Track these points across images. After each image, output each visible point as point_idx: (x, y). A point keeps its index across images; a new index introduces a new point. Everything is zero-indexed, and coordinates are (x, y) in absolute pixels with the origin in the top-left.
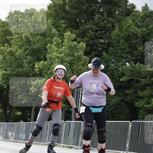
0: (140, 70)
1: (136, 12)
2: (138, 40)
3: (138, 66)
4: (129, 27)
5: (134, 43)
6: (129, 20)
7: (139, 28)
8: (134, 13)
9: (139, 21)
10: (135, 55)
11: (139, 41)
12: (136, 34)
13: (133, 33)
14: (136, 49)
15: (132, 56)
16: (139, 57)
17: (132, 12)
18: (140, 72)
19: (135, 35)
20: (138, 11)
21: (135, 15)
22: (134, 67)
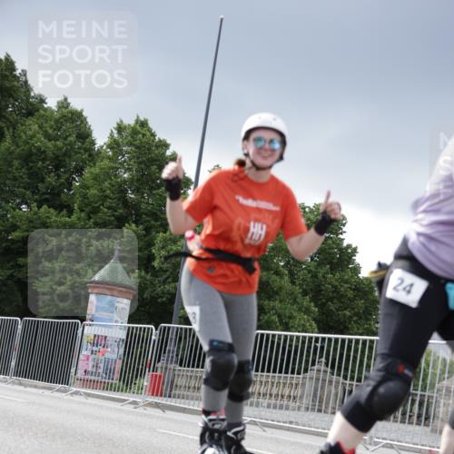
0: (48, 221)
1: (46, 110)
2: (48, 163)
3: (45, 212)
4: (32, 137)
5: (39, 169)
6: (32, 126)
7: (50, 140)
8: (42, 112)
9: (51, 127)
10: (39, 190)
11: (49, 165)
12: (44, 152)
13: (39, 149)
14: (43, 180)
15: (33, 192)
16: (47, 196)
17: (38, 110)
18: (46, 223)
19: (41, 152)
20: (49, 109)
21: (43, 116)
22: (36, 213)
